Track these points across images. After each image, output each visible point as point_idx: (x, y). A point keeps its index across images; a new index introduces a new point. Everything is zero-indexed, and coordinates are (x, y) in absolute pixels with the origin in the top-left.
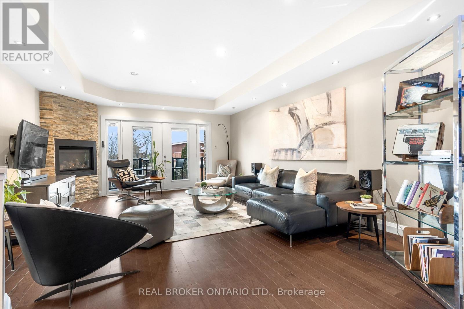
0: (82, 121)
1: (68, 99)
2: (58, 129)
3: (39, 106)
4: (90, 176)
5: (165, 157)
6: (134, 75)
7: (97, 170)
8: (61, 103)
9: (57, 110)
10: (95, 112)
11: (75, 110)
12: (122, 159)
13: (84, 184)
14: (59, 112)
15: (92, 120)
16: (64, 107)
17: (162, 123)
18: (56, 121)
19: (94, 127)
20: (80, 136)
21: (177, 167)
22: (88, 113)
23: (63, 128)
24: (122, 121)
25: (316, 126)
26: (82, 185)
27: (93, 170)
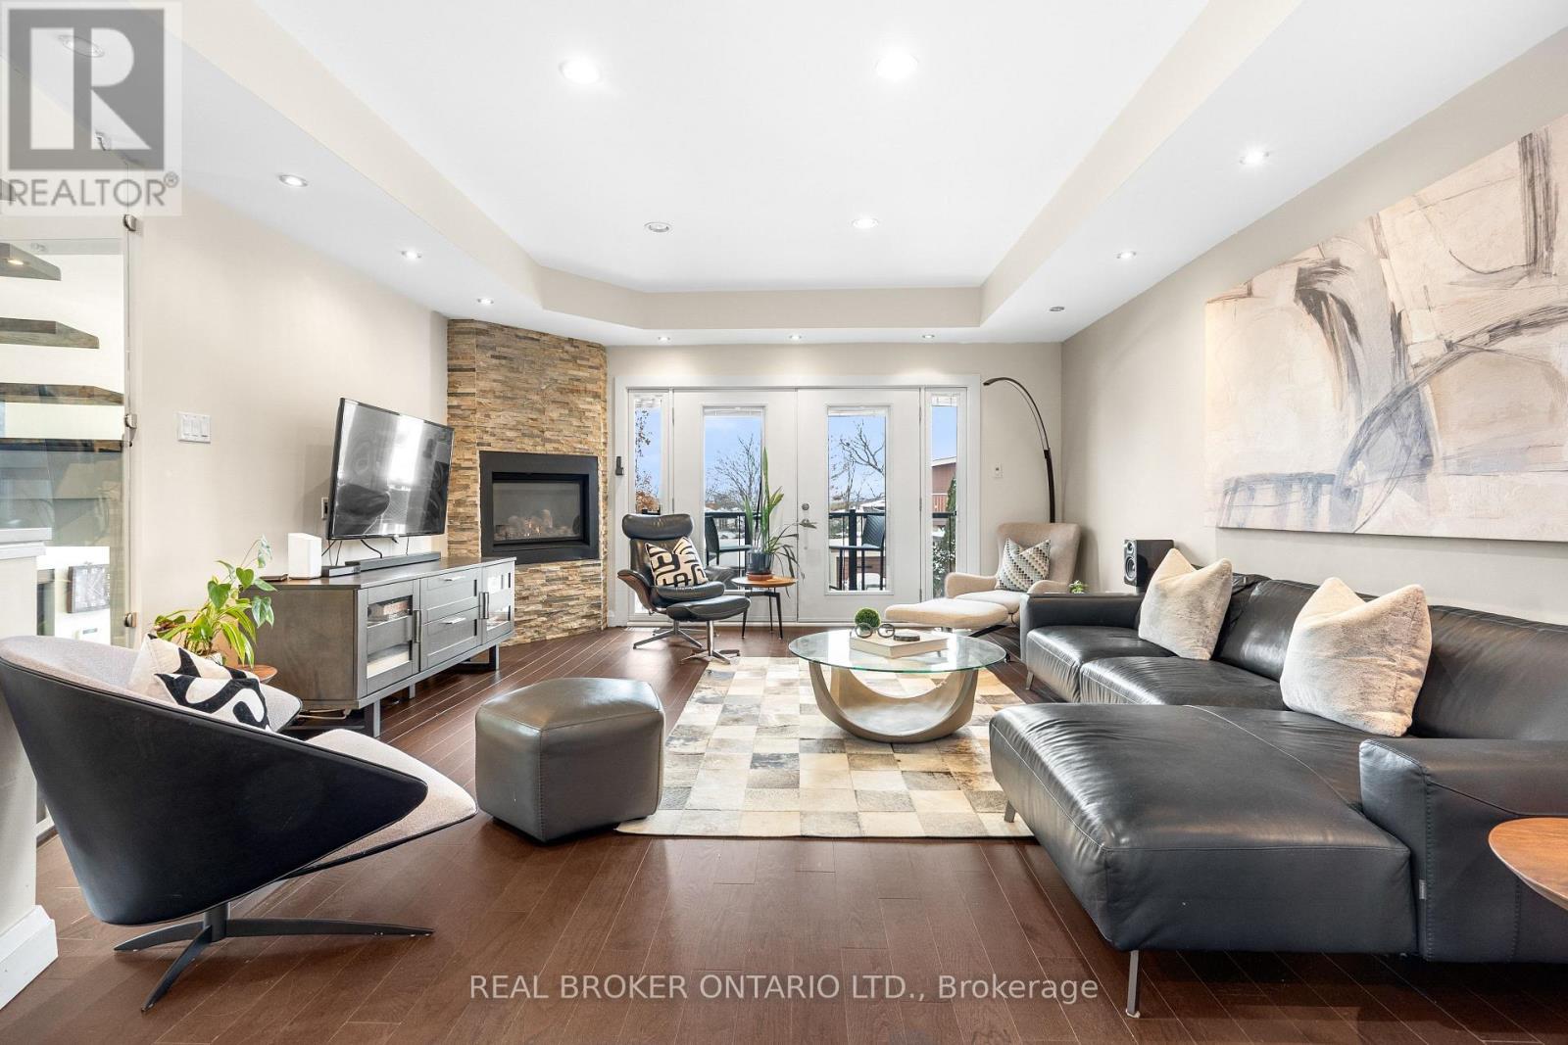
0: (558, 396)
1: (517, 336)
2: (489, 425)
3: (446, 363)
4: (579, 563)
5: (805, 508)
6: (660, 231)
7: (598, 545)
8: (498, 349)
9: (488, 369)
10: (597, 368)
11: (536, 367)
12: (671, 513)
13: (561, 586)
14: (493, 375)
15: (586, 391)
16: (505, 358)
17: (797, 389)
18: (483, 401)
19: (591, 414)
20: (550, 441)
21: (867, 546)
22: (575, 373)
23: (502, 421)
24: (675, 389)
25: (1450, 346)
26: (555, 587)
27: (588, 544)
